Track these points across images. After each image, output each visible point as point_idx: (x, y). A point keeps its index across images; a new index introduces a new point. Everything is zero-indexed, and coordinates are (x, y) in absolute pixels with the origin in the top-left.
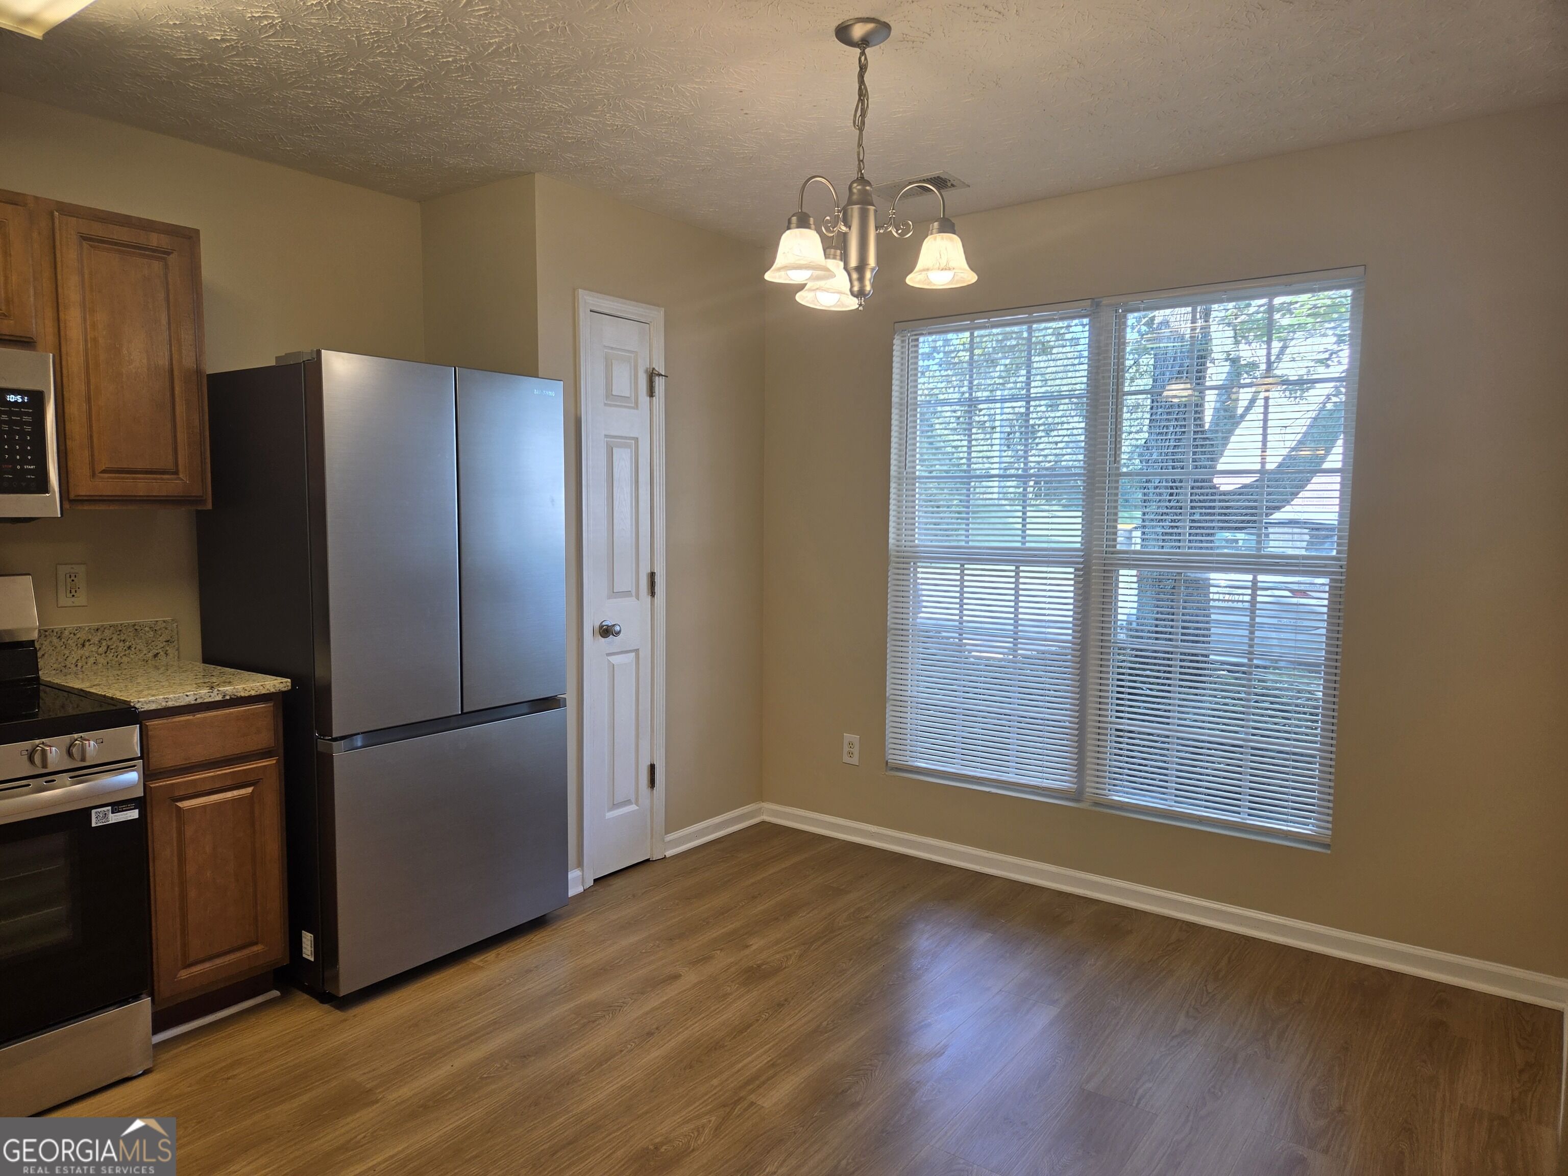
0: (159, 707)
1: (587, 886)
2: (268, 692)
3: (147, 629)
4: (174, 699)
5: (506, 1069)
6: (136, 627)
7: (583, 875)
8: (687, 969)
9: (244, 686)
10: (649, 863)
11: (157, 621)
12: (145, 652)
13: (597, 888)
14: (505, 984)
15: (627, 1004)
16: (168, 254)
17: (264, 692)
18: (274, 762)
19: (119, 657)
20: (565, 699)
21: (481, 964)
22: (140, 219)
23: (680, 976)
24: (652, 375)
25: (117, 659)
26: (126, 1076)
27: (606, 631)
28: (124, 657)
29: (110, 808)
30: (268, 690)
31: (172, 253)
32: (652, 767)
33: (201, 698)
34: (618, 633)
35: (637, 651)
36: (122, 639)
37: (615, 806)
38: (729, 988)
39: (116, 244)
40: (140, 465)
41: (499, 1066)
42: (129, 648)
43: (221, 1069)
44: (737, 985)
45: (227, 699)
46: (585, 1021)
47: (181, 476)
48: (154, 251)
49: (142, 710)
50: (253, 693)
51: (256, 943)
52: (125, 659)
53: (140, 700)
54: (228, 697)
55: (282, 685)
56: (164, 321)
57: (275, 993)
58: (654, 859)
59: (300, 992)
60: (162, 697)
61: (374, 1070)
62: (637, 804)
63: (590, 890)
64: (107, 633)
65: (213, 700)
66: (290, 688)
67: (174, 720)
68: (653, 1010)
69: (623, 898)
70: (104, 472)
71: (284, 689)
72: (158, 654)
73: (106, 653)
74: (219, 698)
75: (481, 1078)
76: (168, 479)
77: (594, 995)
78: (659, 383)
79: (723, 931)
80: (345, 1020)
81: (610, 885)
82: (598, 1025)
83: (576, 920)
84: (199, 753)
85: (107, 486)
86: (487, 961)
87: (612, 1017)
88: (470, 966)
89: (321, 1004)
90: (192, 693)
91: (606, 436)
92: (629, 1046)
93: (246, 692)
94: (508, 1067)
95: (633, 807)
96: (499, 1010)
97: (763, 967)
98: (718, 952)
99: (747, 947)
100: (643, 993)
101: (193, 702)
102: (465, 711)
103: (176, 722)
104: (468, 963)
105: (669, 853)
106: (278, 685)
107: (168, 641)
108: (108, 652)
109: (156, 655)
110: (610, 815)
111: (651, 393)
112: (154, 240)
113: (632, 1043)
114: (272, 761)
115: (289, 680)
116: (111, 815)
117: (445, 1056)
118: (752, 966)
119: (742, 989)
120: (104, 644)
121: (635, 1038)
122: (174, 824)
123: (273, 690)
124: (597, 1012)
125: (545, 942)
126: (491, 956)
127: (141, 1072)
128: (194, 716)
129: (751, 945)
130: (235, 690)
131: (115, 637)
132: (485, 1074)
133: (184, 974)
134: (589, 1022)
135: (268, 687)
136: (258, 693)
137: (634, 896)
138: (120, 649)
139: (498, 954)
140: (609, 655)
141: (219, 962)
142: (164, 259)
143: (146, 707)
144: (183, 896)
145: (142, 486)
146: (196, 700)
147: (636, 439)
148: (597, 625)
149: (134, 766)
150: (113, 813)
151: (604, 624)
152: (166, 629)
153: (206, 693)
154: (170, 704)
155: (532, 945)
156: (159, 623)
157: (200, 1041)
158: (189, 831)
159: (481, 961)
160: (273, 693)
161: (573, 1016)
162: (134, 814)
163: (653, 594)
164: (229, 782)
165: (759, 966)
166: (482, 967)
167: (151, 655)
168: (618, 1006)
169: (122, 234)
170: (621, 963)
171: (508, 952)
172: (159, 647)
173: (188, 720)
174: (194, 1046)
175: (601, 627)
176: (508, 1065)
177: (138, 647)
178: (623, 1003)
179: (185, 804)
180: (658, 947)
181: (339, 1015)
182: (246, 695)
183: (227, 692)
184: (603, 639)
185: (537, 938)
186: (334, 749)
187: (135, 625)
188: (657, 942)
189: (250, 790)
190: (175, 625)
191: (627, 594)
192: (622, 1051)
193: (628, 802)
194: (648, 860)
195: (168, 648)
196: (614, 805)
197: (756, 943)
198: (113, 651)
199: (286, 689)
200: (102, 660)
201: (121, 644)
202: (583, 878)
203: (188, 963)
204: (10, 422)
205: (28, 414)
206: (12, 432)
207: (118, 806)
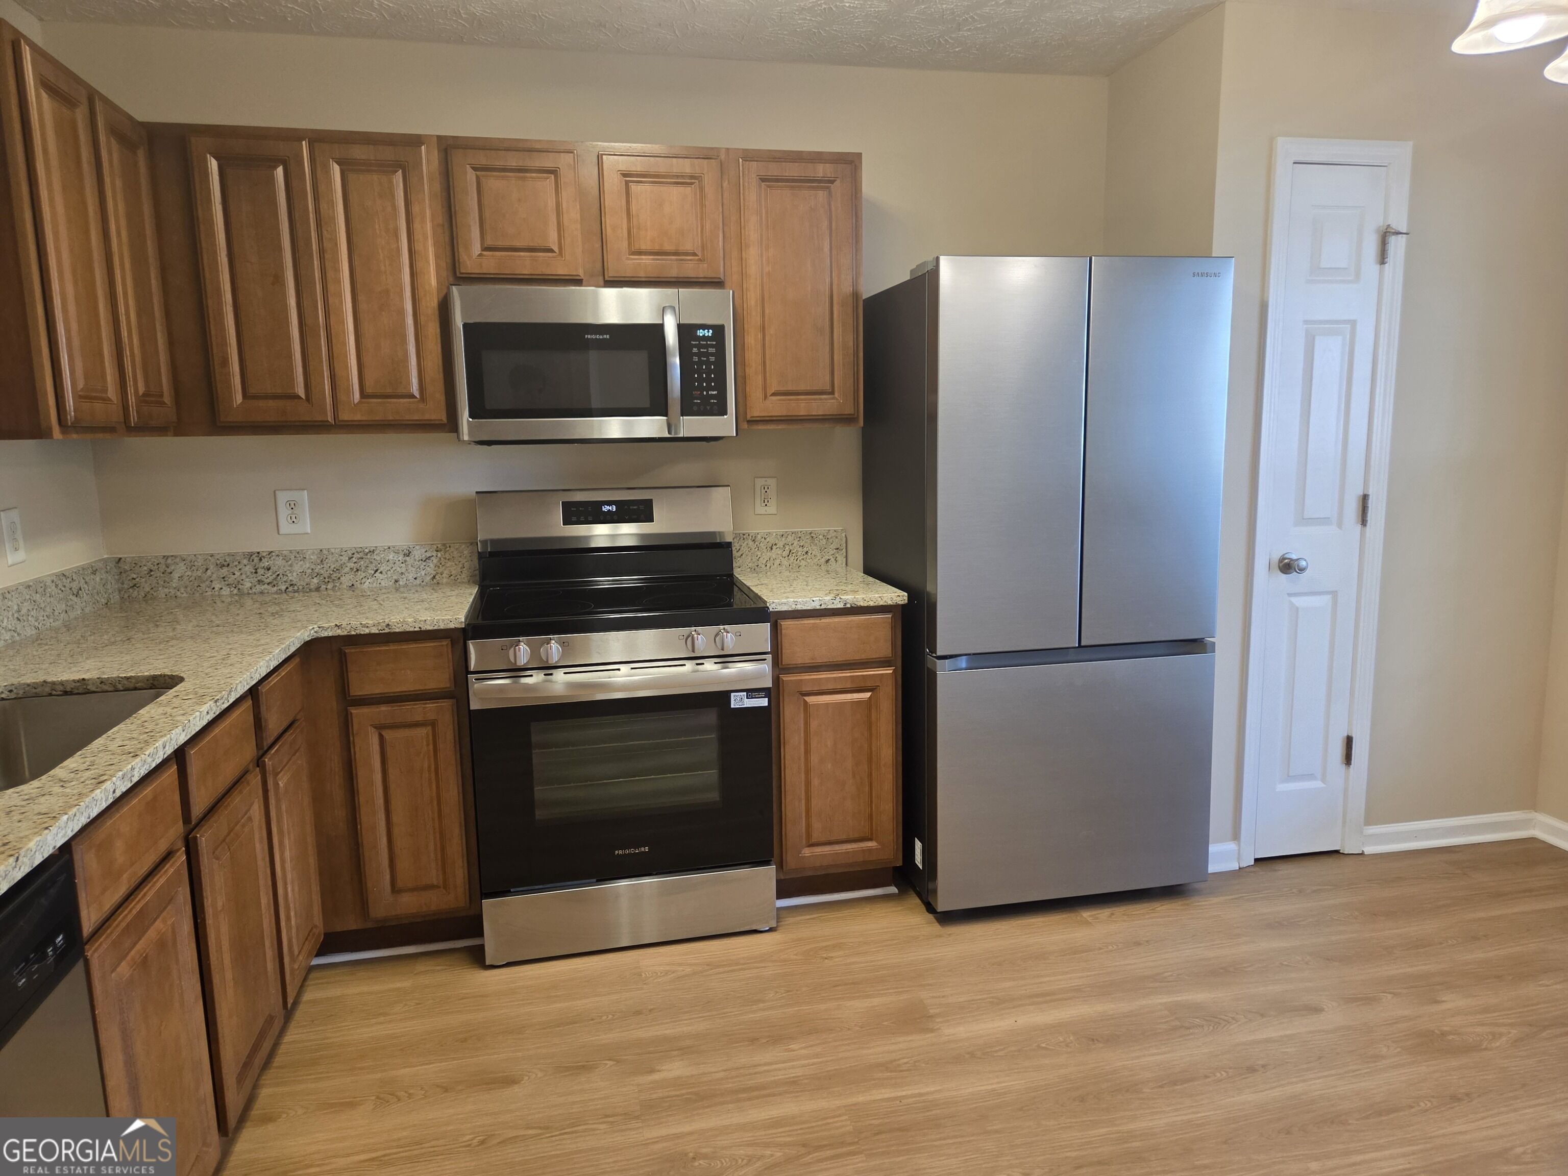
0: (790, 609)
1: (1244, 865)
2: (886, 604)
3: (821, 537)
4: (802, 603)
5: (1067, 1046)
6: (812, 535)
7: (1239, 850)
8: (1334, 1004)
9: (864, 596)
10: (1337, 855)
11: (829, 530)
12: (819, 558)
13: (1257, 869)
14: (1106, 950)
15: (1237, 1021)
16: (832, 182)
17: (881, 603)
18: (891, 672)
19: (798, 560)
20: (1214, 643)
21: (1090, 919)
22: (810, 153)
23: (1322, 1010)
24: (1385, 236)
25: (796, 562)
26: (754, 928)
27: (1287, 566)
28: (802, 561)
29: (745, 693)
30: (885, 602)
31: (836, 180)
32: (1349, 741)
33: (825, 604)
34: (1302, 570)
35: (1334, 594)
36: (801, 544)
37: (1290, 778)
38: (1385, 1050)
39: (787, 181)
40: (802, 387)
41: (1061, 1039)
42: (807, 553)
43: (826, 947)
44: (1399, 1050)
45: (848, 608)
46: (1179, 1023)
47: (836, 395)
48: (819, 181)
49: (776, 610)
50: (872, 604)
51: (871, 839)
52: (803, 563)
53: (774, 601)
54: (848, 606)
55: (899, 599)
56: (826, 249)
57: (893, 890)
58: (1346, 853)
59: (915, 895)
60: (792, 600)
61: (943, 997)
62: (1323, 780)
63: (1247, 870)
64: (790, 539)
65: (835, 607)
66: (906, 601)
67: (803, 622)
68: (1268, 1041)
69: (1286, 889)
70: (774, 394)
71: (900, 603)
72: (829, 560)
73: (788, 556)
74: (841, 606)
75: (1039, 1046)
76: (826, 399)
77: (1200, 996)
78: (1397, 246)
79: (1409, 970)
80: (940, 936)
81: (1275, 870)
82: (1192, 1034)
83: (1215, 900)
84: (823, 655)
85: (775, 407)
86: (1097, 918)
87: (1212, 1031)
88: (1078, 918)
89: (927, 913)
90: (818, 598)
91: (1306, 322)
92: (1218, 1075)
93: (865, 602)
94: (1070, 1045)
95: (1318, 784)
96: (1088, 976)
97: (1451, 1037)
98: (1389, 996)
99: (1437, 1002)
100: (1262, 1015)
101: (818, 607)
102: (1083, 644)
103: (805, 624)
104: (1077, 914)
105: (1369, 850)
106: (895, 598)
107: (838, 549)
108: (790, 556)
109: (828, 561)
110: (1281, 787)
111: (1382, 258)
112: (821, 171)
113: (1223, 1073)
114: (889, 671)
115: (906, 594)
116: (746, 700)
117: (1014, 1008)
118: (1433, 1031)
119: (1405, 1057)
120: (787, 548)
121: (1230, 1068)
122: (802, 716)
123: (890, 603)
124: (1197, 1018)
125: (1169, 916)
126: (1103, 913)
127: (767, 929)
128: (821, 620)
129: (1444, 1001)
130: (855, 600)
131: (796, 543)
132: (1043, 1043)
133: (807, 852)
134: (1182, 1027)
135: (885, 599)
136: (876, 604)
137: (1300, 891)
138: (800, 553)
139: (1112, 914)
140: (1290, 595)
141: (837, 848)
142: (828, 188)
143: (780, 608)
144: (808, 783)
145: (803, 407)
146: (821, 605)
147: (1353, 323)
148: (1276, 557)
149: (765, 660)
150: (747, 698)
151: (1287, 556)
152: (837, 537)
153: (829, 600)
154: (799, 607)
155: (1153, 915)
156: (831, 532)
157: (820, 915)
158: (814, 724)
159: (1090, 916)
160: (891, 606)
161: (1166, 1012)
162: (764, 702)
163: (1364, 522)
164: (849, 685)
165: (1443, 1034)
166: (1090, 923)
167: (823, 560)
168: (1224, 1020)
169: (793, 170)
170: (1249, 969)
171: (1124, 915)
172: (830, 554)
173: (815, 623)
174: (814, 919)
175: (1282, 559)
176: (1072, 1042)
177: (814, 553)
178: (1233, 1018)
179: (811, 700)
180: (1307, 963)
181: (936, 928)
182: (866, 605)
183: (848, 601)
184: (1284, 576)
185: (1163, 910)
186: (938, 668)
187: (811, 533)
188: (1308, 957)
189: (868, 695)
190: (843, 535)
191: (1325, 521)
192: (1206, 1077)
193: (1311, 777)
194: (1337, 852)
195: (837, 555)
196: (1289, 776)
197: (1452, 1001)
198: (794, 555)
199: (902, 603)
200: (785, 562)
201: (800, 549)
202: (1239, 854)
203: (810, 843)
204: (699, 355)
205: (712, 346)
206: (700, 363)
207: (751, 693)
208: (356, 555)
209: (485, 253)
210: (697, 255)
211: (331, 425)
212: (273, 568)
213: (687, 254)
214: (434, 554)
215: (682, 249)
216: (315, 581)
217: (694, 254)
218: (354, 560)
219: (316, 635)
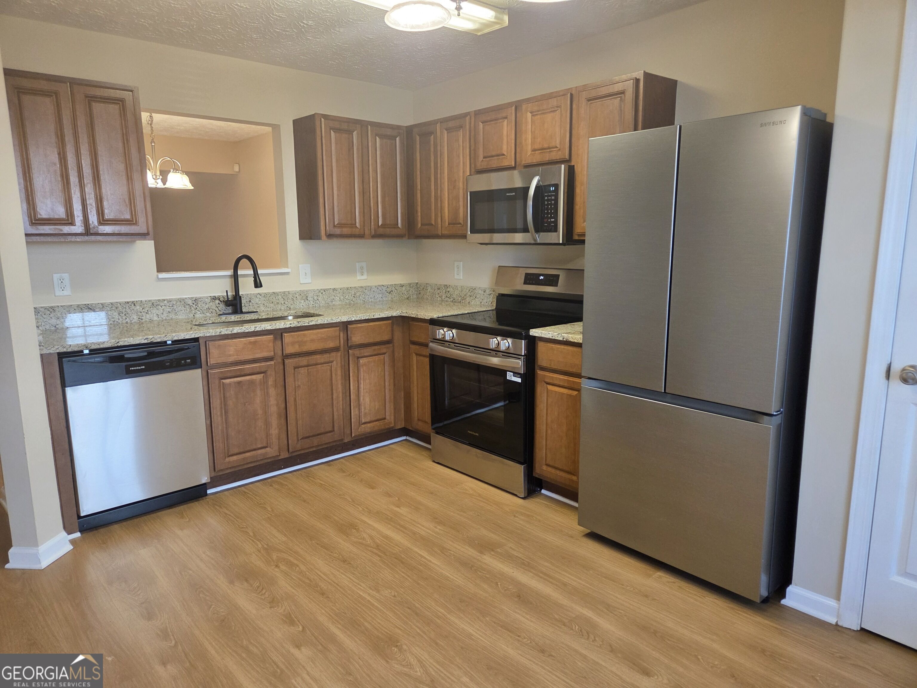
7: (839, 610)
16: (623, 93)
31: (625, 92)
48: (616, 94)
50: (576, 341)
51: (573, 475)
54: (565, 340)
67: (548, 344)
74: (561, 339)
101: (551, 338)
102: (667, 391)
103: (548, 346)
112: (616, 88)
122: (546, 394)
127: (521, 497)
133: (545, 467)
136: (578, 342)
141: (558, 472)
142: (621, 97)
144: (546, 431)
146: (554, 337)
149: (522, 359)
158: (550, 401)
164: (566, 384)
169: (602, 91)
173: (553, 346)
175: (906, 370)
179: (549, 387)
184: (906, 386)
189: (576, 393)
202: (839, 612)
203: (546, 463)
204: (548, 200)
205: (553, 195)
206: (548, 205)
207: (515, 374)
208: (471, 290)
209: (484, 159)
210: (558, 148)
211: (440, 236)
212: (450, 292)
213: (553, 148)
214: (492, 292)
215: (551, 145)
216: (460, 298)
217: (557, 147)
218: (470, 292)
219: (400, 315)
